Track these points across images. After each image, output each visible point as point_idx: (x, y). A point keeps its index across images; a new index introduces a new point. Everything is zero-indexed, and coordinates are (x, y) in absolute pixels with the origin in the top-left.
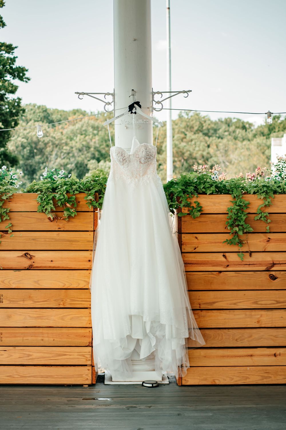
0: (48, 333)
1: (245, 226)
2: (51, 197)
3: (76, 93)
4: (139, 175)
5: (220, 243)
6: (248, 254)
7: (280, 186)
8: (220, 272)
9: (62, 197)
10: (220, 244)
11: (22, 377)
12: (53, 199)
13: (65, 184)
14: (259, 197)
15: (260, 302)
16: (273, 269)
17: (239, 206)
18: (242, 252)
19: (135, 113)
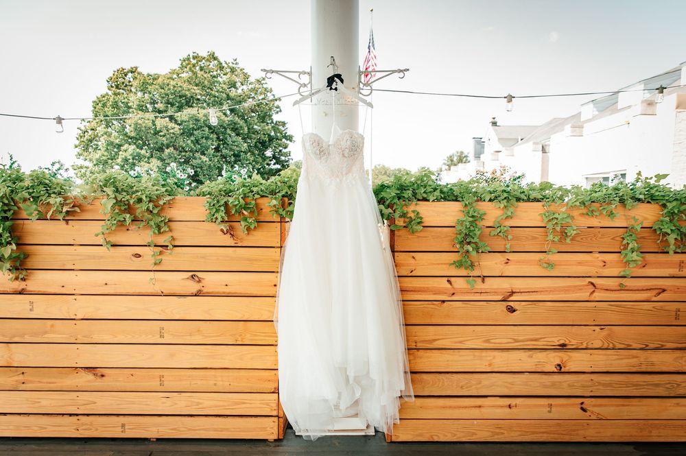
0: (222, 376)
1: (480, 244)
2: (222, 202)
3: (262, 70)
4: (342, 173)
5: (445, 264)
6: (480, 279)
7: (524, 192)
8: (443, 301)
9: (237, 203)
10: (445, 266)
11: (190, 430)
12: (226, 204)
13: (244, 186)
14: (497, 206)
15: (492, 341)
16: (511, 299)
17: (473, 216)
18: (473, 277)
19: (336, 89)
